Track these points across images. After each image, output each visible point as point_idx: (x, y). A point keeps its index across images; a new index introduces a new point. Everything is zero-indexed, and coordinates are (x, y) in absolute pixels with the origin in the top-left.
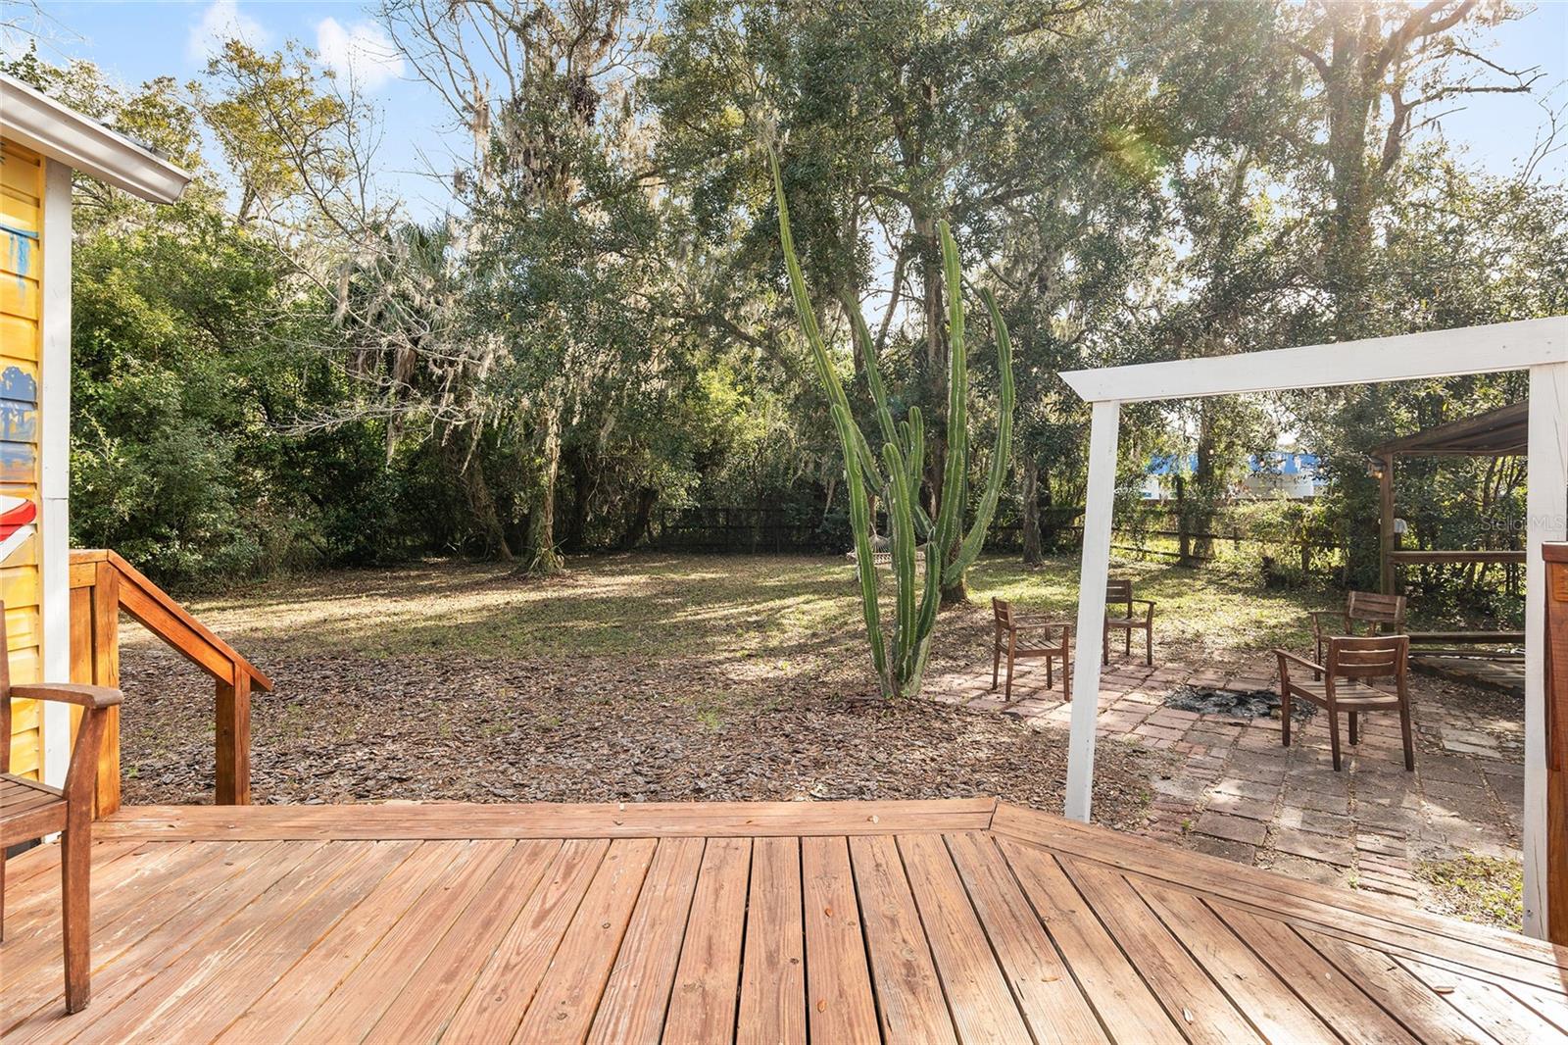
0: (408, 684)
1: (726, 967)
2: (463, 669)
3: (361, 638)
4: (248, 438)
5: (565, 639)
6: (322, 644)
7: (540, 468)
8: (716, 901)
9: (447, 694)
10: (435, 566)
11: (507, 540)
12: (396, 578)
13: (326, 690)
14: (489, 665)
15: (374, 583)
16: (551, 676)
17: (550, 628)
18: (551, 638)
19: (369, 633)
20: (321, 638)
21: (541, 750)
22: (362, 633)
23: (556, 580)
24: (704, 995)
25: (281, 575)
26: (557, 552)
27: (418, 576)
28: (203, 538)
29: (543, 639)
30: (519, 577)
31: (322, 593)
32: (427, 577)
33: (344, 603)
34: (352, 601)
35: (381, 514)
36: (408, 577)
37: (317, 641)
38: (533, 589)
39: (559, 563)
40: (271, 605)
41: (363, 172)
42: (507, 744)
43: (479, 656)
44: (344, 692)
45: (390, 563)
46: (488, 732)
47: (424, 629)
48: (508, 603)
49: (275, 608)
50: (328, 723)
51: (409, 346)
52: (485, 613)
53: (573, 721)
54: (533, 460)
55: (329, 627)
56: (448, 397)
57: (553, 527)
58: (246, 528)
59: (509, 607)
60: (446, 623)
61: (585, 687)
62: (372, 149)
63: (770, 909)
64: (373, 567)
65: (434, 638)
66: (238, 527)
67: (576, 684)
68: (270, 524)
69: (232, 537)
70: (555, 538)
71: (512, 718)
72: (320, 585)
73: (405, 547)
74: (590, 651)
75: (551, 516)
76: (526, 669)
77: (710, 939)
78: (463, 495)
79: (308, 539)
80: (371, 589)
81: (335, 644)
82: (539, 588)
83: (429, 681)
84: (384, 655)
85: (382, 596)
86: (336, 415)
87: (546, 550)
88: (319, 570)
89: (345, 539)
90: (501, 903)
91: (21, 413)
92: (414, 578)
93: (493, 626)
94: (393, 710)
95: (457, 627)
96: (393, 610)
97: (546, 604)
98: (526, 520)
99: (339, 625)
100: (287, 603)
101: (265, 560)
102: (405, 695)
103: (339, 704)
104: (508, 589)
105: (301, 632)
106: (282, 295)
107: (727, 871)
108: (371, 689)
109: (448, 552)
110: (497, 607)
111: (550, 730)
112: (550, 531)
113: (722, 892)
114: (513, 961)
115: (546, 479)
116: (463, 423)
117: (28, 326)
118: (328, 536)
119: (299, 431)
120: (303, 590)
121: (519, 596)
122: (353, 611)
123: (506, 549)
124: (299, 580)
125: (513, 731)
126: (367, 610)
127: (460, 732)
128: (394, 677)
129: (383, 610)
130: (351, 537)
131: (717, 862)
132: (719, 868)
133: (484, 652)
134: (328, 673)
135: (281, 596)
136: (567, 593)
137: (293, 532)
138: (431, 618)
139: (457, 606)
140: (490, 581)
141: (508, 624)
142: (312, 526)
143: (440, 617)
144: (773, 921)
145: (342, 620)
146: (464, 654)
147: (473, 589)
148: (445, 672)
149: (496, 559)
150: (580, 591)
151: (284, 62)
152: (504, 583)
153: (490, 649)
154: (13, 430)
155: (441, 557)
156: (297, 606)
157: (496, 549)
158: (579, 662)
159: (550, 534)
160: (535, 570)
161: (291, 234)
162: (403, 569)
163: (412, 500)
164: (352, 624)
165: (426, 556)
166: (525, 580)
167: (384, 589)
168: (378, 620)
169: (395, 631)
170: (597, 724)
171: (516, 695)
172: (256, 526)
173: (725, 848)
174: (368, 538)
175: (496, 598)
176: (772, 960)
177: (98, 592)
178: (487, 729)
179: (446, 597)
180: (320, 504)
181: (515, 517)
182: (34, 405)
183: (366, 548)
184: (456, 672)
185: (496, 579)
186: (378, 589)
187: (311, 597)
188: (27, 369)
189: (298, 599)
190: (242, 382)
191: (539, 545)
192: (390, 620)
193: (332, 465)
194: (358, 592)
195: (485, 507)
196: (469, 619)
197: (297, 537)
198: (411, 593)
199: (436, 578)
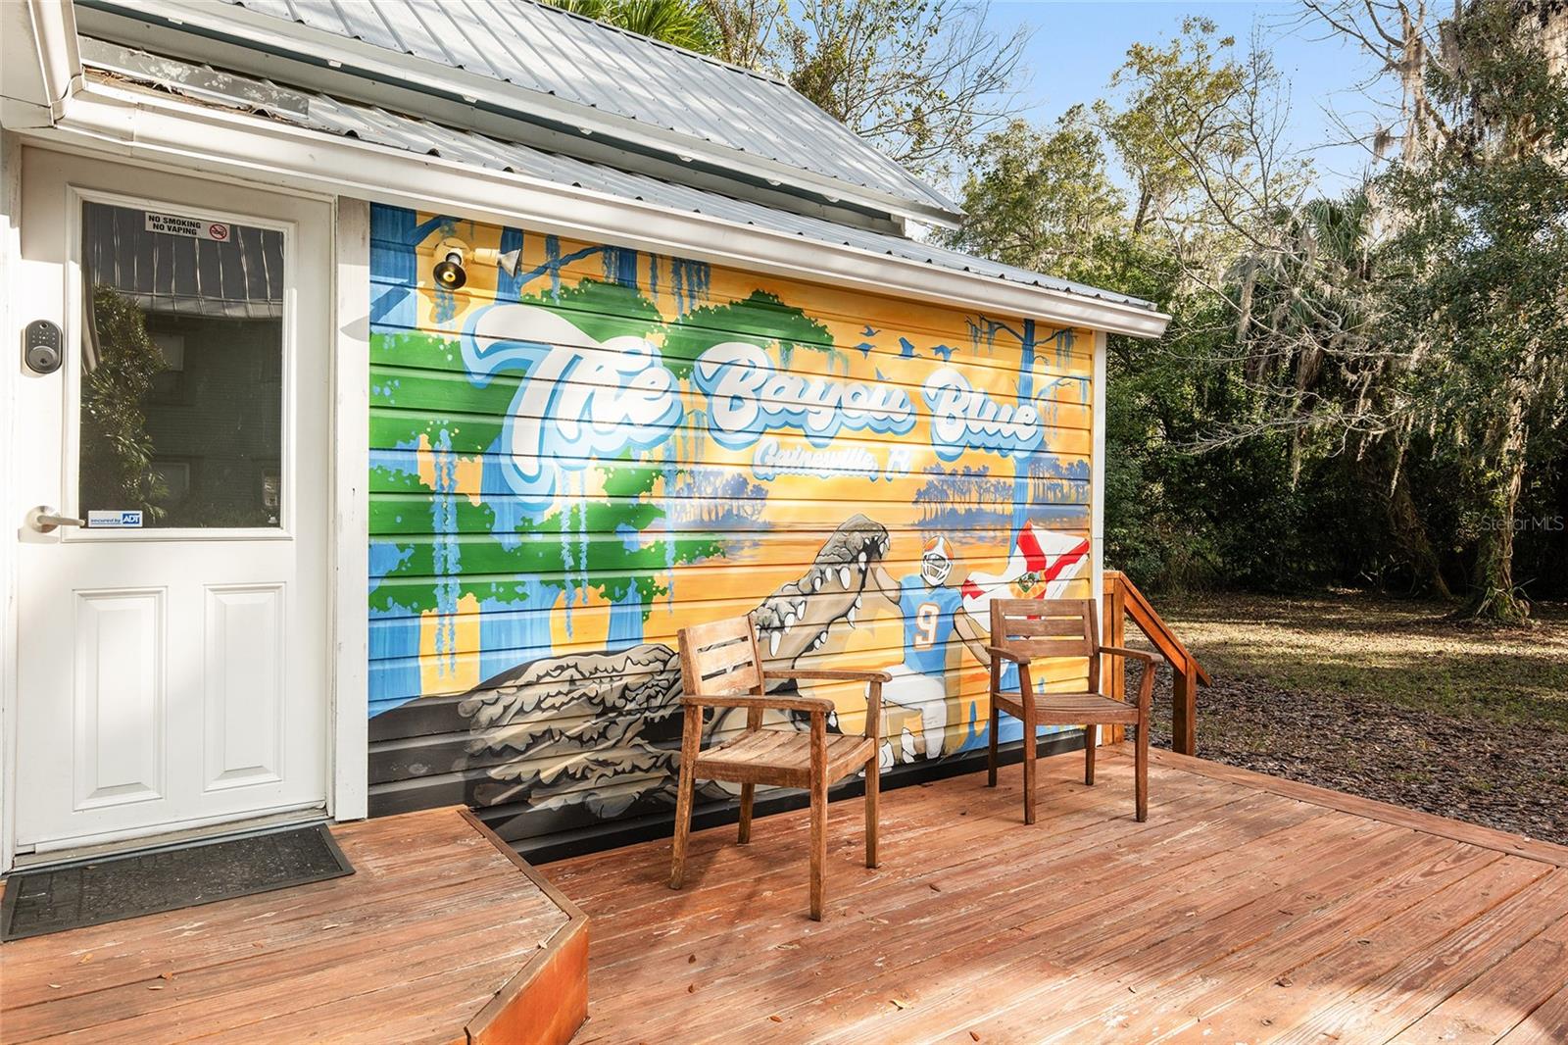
0: (1314, 716)
2: (1376, 714)
3: (1263, 666)
4: (1149, 454)
5: (1518, 706)
6: (1225, 665)
7: (1493, 484)
9: (1356, 734)
10: (1345, 598)
11: (1445, 574)
12: (1297, 607)
13: (1234, 707)
14: (1408, 715)
15: (1274, 610)
16: (1489, 741)
17: (1497, 690)
18: (1497, 701)
19: (1272, 662)
20: (1224, 659)
21: (1463, 806)
22: (1264, 661)
23: (1516, 632)
25: (1178, 592)
26: (1518, 595)
27: (1324, 608)
28: (1114, 551)
29: (1485, 701)
30: (1460, 623)
31: (1219, 615)
32: (1335, 610)
33: (1243, 628)
34: (1250, 627)
35: (1281, 535)
36: (1312, 608)
37: (1218, 660)
38: (1479, 640)
39: (1522, 610)
40: (1173, 621)
41: (1267, 160)
42: (1423, 792)
43: (1397, 704)
44: (1252, 711)
45: (1290, 590)
46: (1403, 778)
47: (1332, 667)
48: (1440, 653)
49: (1177, 624)
50: (1239, 735)
51: (1317, 347)
52: (1408, 661)
53: (1510, 791)
54: (1483, 473)
55: (1230, 649)
56: (1364, 405)
57: (1513, 562)
58: (1149, 543)
59: (1442, 657)
60: (1357, 664)
61: (1535, 761)
62: (1277, 131)
64: (1272, 594)
65: (1346, 679)
66: (1141, 542)
67: (1524, 756)
68: (1170, 540)
69: (1137, 553)
70: (1516, 576)
71: (1431, 772)
72: (1217, 606)
73: (1307, 573)
74: (1553, 725)
75: (1509, 547)
76: (1457, 728)
78: (1384, 515)
79: (1205, 558)
80: (1270, 617)
81: (1238, 668)
82: (1486, 640)
83: (1337, 718)
84: (1289, 687)
85: (1283, 625)
86: (1236, 432)
87: (1501, 590)
88: (1214, 591)
89: (1241, 560)
90: (1396, 858)
91: (1083, 486)
92: (1318, 609)
93: (1417, 675)
94: (1300, 736)
95: (1371, 670)
96: (1295, 642)
97: (1495, 660)
98: (1472, 548)
99: (1240, 650)
100: (1188, 621)
101: (1166, 576)
102: (1312, 725)
103: (1248, 721)
104: (1441, 635)
105: (1204, 652)
106: (1182, 307)
108: (1277, 713)
109: (1360, 583)
110: (1424, 656)
111: (1479, 793)
112: (1508, 567)
114: (1403, 885)
115: (1501, 497)
116: (1382, 432)
117: (1086, 433)
118: (1223, 555)
119: (1200, 448)
120: (1201, 611)
121: (1455, 647)
122: (1253, 637)
123: (1442, 585)
124: (1196, 599)
125: (1432, 783)
126: (1267, 638)
127: (1371, 770)
128: (1300, 707)
129: (1285, 640)
130: (1247, 559)
133: (1403, 701)
134: (1235, 692)
135: (1180, 614)
136: (1530, 651)
137: (1191, 549)
138: (1338, 656)
139: (1371, 647)
140: (1417, 623)
141: (1438, 677)
142: (1208, 544)
143: (1351, 657)
145: (1242, 645)
146: (1378, 699)
147: (1394, 630)
148: (1355, 712)
149: (1427, 596)
150: (1552, 651)
151: (1182, 48)
152: (1437, 629)
153: (1410, 699)
154: (1080, 497)
155: (1352, 588)
156: (1197, 625)
157: (1427, 584)
158: (1533, 735)
159: (1508, 571)
160: (1482, 615)
161: (1185, 229)
162: (1306, 598)
163: (1318, 521)
164: (1253, 651)
165: (1333, 586)
166: (1467, 628)
167: (1285, 618)
168: (1280, 650)
169: (1299, 663)
170: (1543, 801)
171: (1439, 751)
172: (1157, 542)
174: (1265, 559)
175: (1424, 645)
177: (1115, 597)
178: (1402, 776)
179: (1358, 635)
180: (1217, 521)
181: (1458, 544)
182: (1088, 481)
183: (1263, 570)
184: (1367, 715)
185: (1426, 622)
186: (1278, 618)
187: (1210, 618)
188: (1086, 459)
189: (1197, 618)
190: (1144, 400)
191: (1491, 583)
192: (1293, 652)
193: (1229, 480)
194: (1258, 618)
195: (1413, 531)
196: (1385, 663)
197: (1194, 554)
198: (1314, 625)
199: (1345, 611)
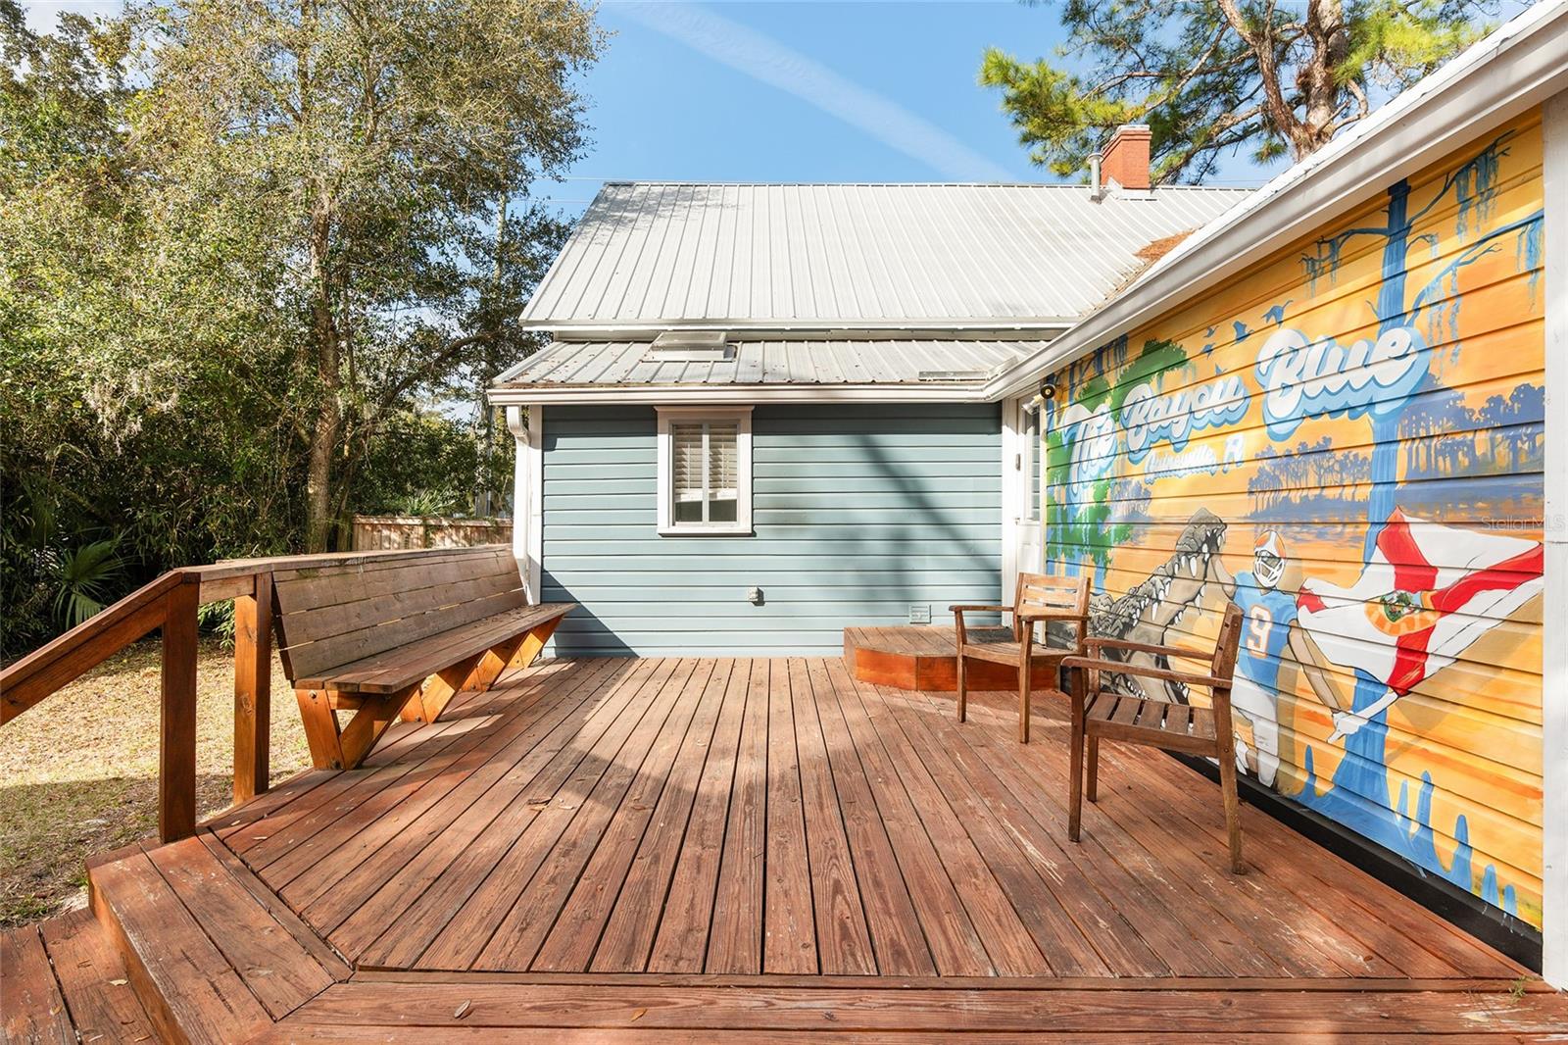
1: (688, 856)
8: (693, 899)
24: (702, 845)
63: (648, 892)
77: (699, 872)
107: (681, 927)
113: (687, 906)
131: (691, 939)
132: (690, 930)
144: (648, 883)
173: (681, 958)
176: (656, 859)
182: (1544, 425)
188: (1538, 381)
